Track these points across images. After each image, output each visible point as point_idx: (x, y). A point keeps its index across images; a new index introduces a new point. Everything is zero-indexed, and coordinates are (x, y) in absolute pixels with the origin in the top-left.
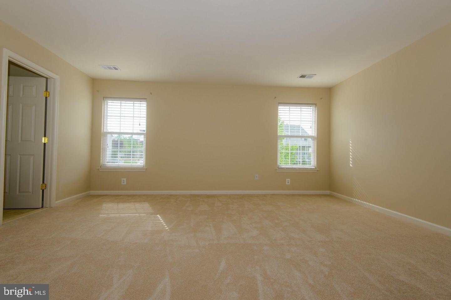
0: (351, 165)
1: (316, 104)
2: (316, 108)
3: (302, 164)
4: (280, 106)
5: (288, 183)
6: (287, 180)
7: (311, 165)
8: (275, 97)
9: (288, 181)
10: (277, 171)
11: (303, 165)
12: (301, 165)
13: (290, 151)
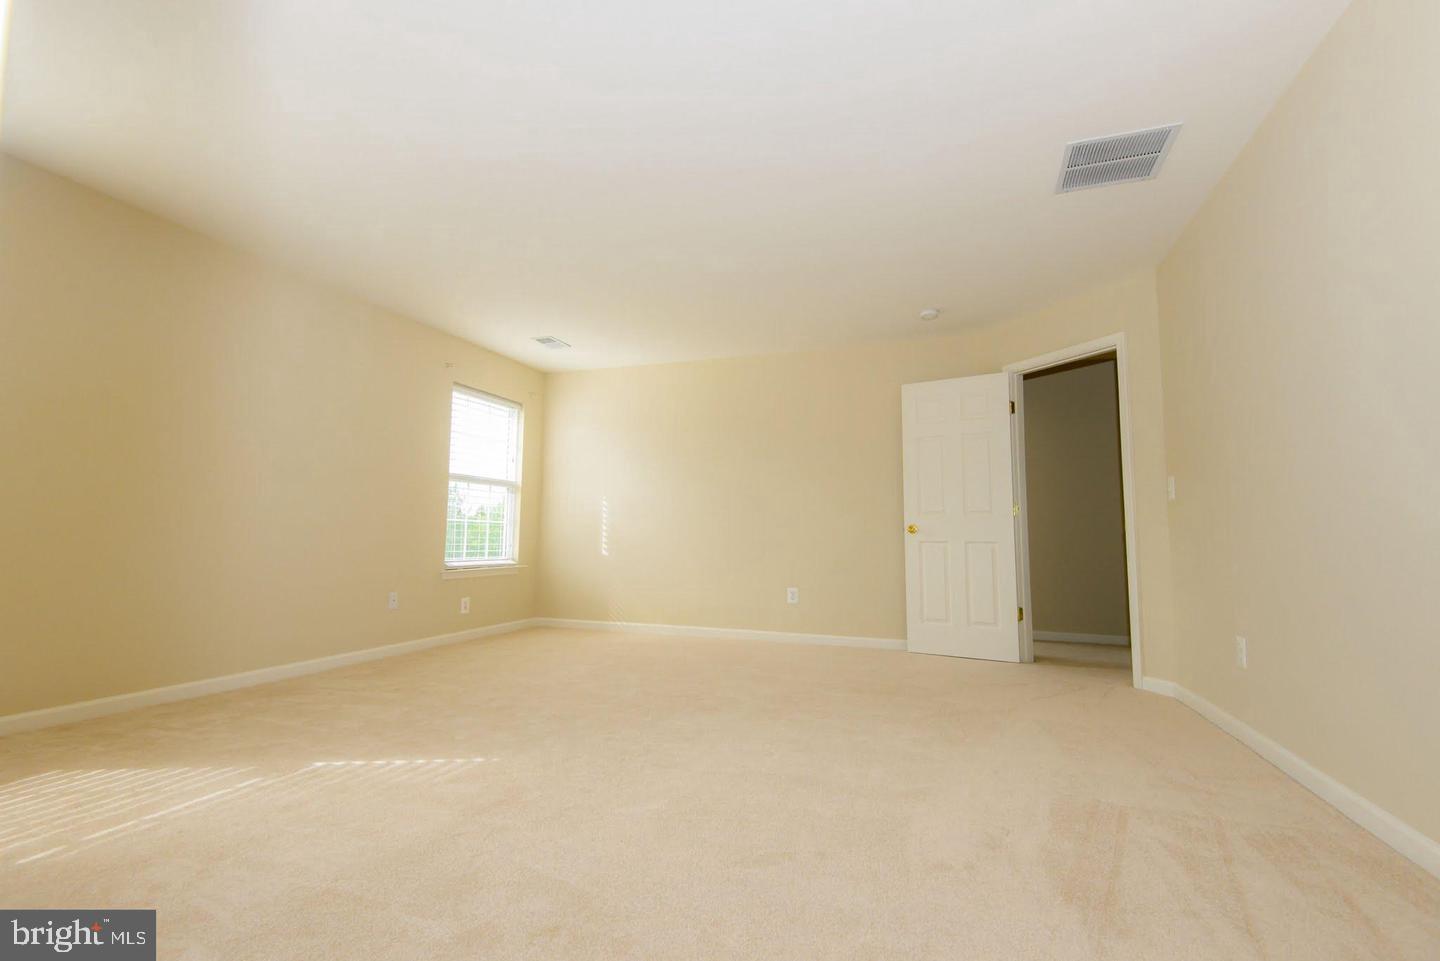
0: (604, 552)
1: (521, 405)
2: (523, 415)
3: (490, 554)
4: (456, 391)
5: (465, 608)
6: (463, 600)
7: (503, 557)
8: (448, 365)
9: (465, 603)
10: (445, 578)
11: (491, 558)
12: (486, 557)
13: (466, 520)
